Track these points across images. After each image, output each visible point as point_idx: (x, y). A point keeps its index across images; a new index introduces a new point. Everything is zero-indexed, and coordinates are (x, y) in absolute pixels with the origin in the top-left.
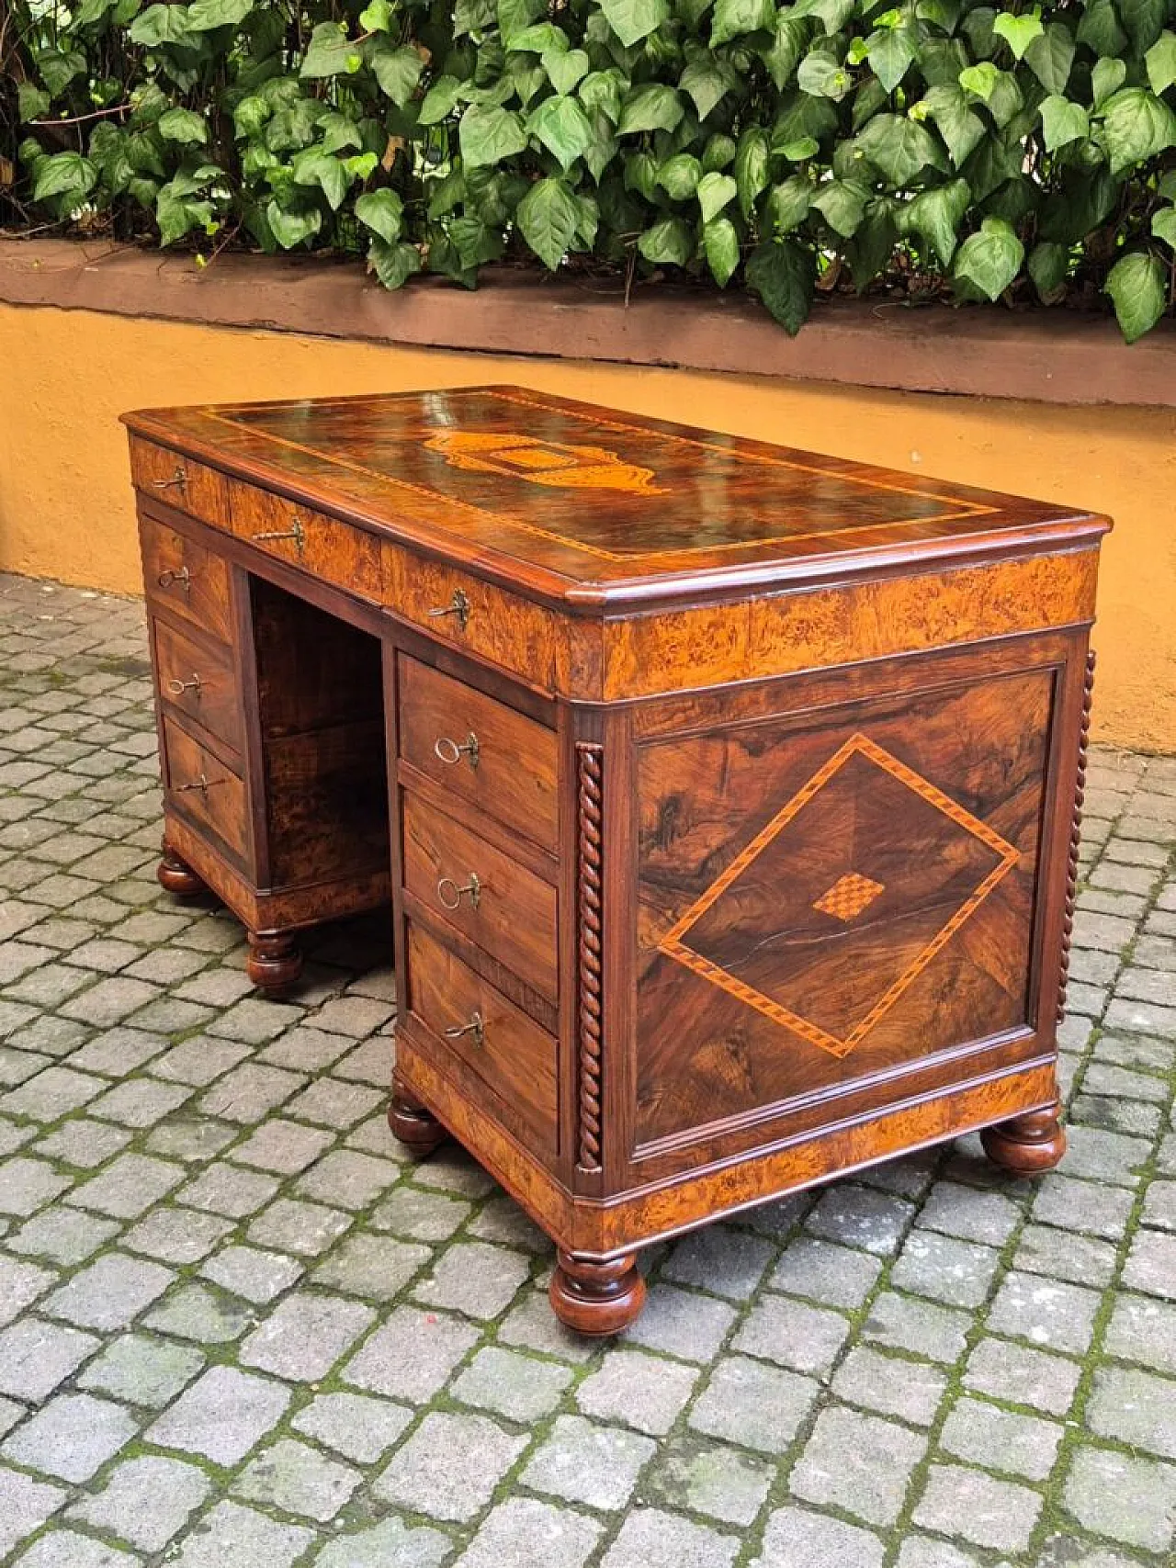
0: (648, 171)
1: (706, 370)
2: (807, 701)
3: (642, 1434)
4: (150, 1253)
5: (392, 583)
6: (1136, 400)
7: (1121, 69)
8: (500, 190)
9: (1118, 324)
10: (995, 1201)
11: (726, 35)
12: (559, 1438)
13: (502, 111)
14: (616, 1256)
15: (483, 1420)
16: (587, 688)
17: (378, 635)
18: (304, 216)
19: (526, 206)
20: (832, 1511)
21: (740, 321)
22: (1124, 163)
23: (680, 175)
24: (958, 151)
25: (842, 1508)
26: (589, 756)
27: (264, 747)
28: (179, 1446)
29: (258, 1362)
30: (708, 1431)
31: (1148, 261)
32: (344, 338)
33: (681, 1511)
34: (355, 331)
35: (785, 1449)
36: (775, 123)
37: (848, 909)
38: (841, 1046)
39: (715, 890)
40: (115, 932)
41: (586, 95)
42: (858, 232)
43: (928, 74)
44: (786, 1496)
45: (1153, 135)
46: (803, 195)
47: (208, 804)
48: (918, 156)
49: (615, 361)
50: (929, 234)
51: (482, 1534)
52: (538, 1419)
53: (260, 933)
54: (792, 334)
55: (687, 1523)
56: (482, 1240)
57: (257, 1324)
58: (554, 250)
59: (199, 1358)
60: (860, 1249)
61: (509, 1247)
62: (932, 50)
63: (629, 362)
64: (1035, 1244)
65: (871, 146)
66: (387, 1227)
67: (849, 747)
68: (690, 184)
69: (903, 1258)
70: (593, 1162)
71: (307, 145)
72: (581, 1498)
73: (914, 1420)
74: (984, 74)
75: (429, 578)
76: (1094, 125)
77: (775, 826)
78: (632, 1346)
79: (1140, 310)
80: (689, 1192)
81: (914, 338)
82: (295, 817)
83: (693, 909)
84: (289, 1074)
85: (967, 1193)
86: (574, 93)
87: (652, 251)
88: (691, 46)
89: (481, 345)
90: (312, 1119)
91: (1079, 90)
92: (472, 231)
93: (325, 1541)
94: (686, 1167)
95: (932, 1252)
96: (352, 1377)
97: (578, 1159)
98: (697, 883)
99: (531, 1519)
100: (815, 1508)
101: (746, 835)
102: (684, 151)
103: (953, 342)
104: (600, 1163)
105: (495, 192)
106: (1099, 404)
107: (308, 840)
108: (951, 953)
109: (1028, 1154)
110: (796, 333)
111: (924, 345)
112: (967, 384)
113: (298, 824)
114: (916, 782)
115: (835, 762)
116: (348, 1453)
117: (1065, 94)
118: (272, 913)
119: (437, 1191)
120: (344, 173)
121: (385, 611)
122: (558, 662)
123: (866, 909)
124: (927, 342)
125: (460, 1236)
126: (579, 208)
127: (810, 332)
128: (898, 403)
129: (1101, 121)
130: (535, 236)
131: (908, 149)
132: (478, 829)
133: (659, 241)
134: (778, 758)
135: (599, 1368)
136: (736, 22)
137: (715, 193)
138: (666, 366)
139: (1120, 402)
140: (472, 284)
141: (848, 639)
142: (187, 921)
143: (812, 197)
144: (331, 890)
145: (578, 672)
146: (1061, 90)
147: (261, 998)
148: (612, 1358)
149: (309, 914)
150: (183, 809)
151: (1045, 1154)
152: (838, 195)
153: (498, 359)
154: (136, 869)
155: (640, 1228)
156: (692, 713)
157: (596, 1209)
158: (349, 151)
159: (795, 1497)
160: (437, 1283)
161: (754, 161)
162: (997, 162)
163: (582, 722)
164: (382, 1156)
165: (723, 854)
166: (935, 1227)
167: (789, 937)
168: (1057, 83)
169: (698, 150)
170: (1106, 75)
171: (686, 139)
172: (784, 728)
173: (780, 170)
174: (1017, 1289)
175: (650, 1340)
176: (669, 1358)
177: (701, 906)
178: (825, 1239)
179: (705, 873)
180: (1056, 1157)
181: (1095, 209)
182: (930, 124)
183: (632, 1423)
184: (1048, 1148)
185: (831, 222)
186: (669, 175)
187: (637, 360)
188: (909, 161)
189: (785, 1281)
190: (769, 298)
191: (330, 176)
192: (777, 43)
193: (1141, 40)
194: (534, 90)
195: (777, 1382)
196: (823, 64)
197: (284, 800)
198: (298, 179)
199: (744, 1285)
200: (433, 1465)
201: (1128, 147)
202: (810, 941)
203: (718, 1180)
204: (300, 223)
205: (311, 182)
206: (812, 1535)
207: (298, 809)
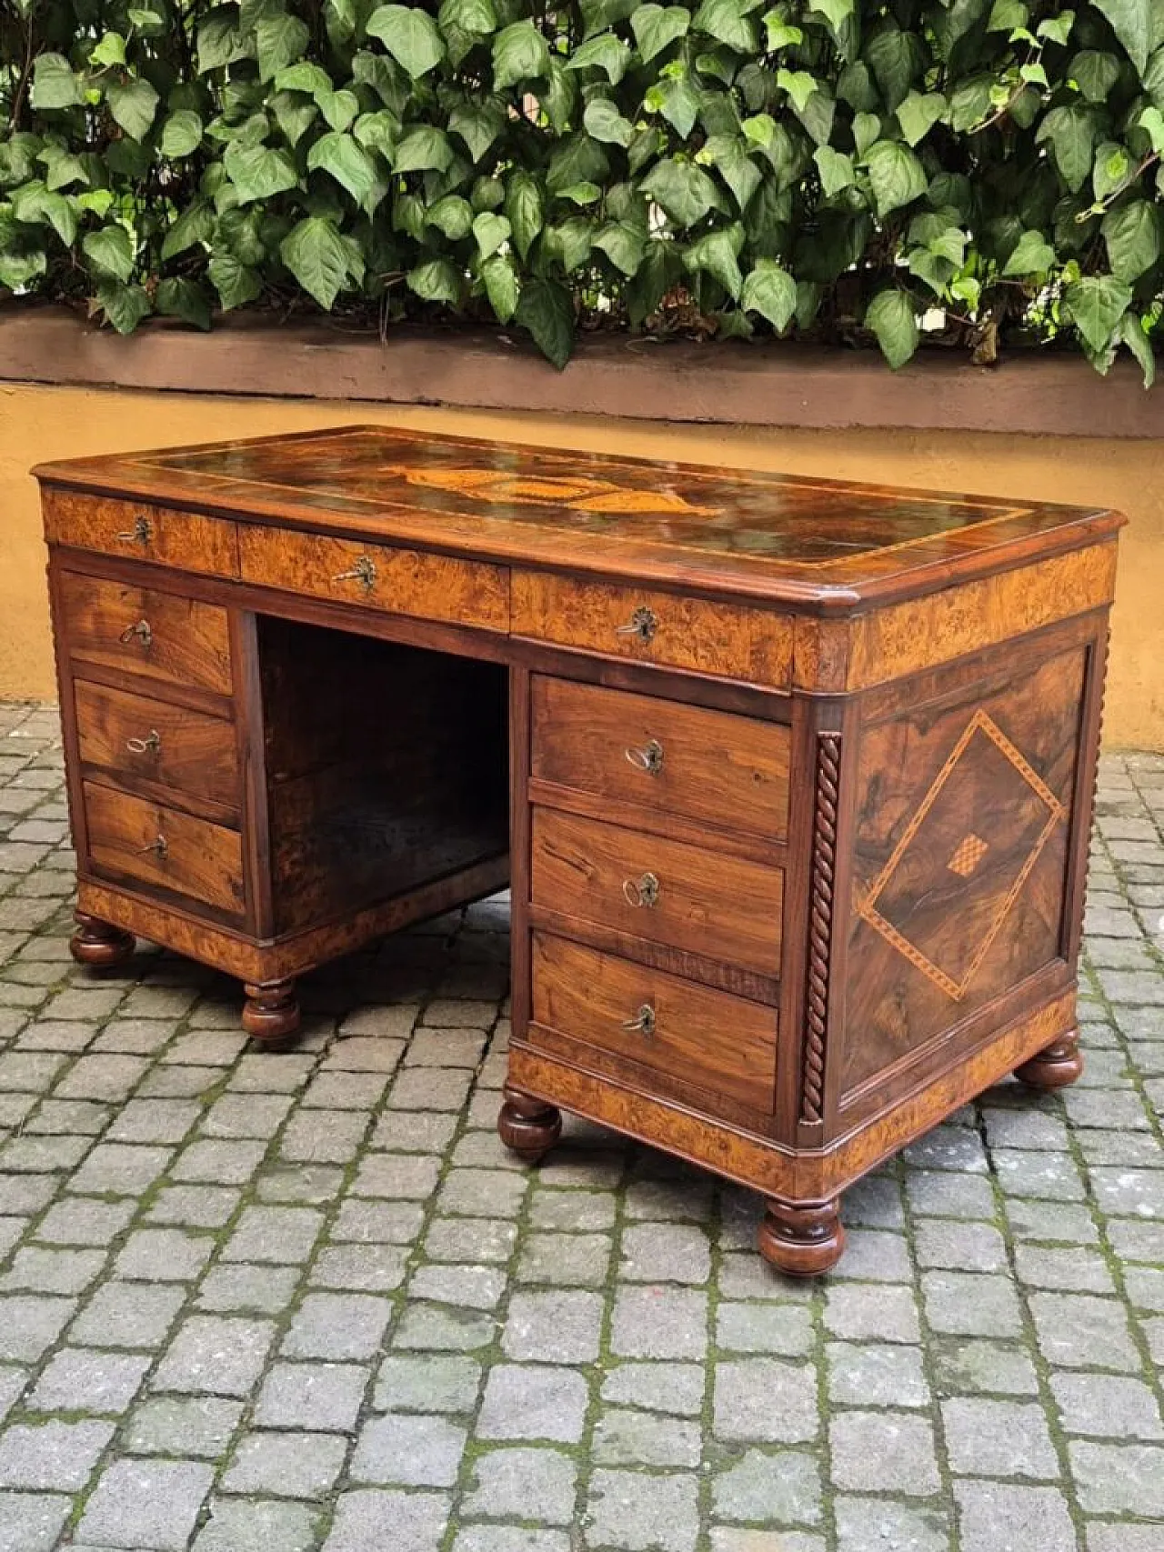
0: (415, 213)
1: (470, 406)
2: (959, 684)
3: (901, 1344)
4: (349, 1286)
5: (529, 609)
6: (884, 422)
7: (876, 122)
8: (258, 231)
9: (881, 352)
10: (1035, 1116)
11: (509, 79)
12: (838, 1361)
13: (262, 149)
14: (828, 1201)
15: (766, 1361)
16: (833, 680)
17: (506, 661)
18: (24, 257)
19: (293, 244)
20: (1091, 1369)
21: (504, 358)
22: (890, 208)
23: (452, 217)
24: (742, 196)
25: (1098, 1366)
26: (831, 742)
27: (269, 794)
28: (519, 1436)
29: (530, 1356)
30: (952, 1331)
31: (902, 297)
32: (59, 384)
33: (974, 1394)
34: (72, 376)
35: (1021, 1331)
36: (547, 166)
37: (967, 868)
38: (959, 990)
39: (895, 858)
40: (48, 1013)
41: (363, 134)
42: (639, 270)
43: (708, 125)
44: (1048, 1366)
45: (910, 183)
46: (584, 236)
47: (164, 864)
48: (704, 199)
49: (372, 400)
50: (719, 272)
51: (835, 1446)
52: (812, 1350)
53: (263, 985)
54: (559, 369)
55: (990, 1402)
56: (646, 1221)
57: (501, 1325)
58: (327, 289)
59: (473, 1364)
60: (961, 1171)
61: (673, 1222)
62: (708, 102)
63: (389, 401)
64: (1091, 1143)
65: (661, 190)
66: (552, 1226)
67: (975, 722)
68: (463, 224)
69: (1000, 1172)
70: (816, 1115)
71: (25, 181)
72: (892, 1402)
73: (1100, 1291)
74: (763, 126)
75: (594, 601)
76: (858, 173)
77: (930, 797)
78: (841, 1280)
79: (901, 340)
80: (873, 1134)
81: (677, 371)
82: (293, 863)
83: (881, 876)
84: (348, 1114)
85: (1012, 1114)
86: (349, 131)
87: (425, 289)
88: (444, 90)
89: (225, 388)
90: (405, 1148)
91: (842, 141)
92: (230, 271)
93: (708, 1482)
94: (872, 1111)
95: (1020, 1164)
96: (622, 1350)
97: (802, 1113)
98: (884, 852)
99: (865, 1426)
100: (1076, 1370)
101: (915, 807)
102: (452, 192)
103: (717, 373)
104: (821, 1116)
105: (251, 232)
106: (850, 427)
107: (304, 887)
108: (1022, 900)
109: (1058, 1071)
110: (563, 368)
111: (687, 378)
112: (727, 412)
113: (297, 870)
114: (1009, 751)
115: (967, 735)
116: (673, 1409)
117: (830, 143)
118: (276, 963)
119: (573, 1188)
120: (71, 210)
121: (513, 636)
122: (798, 662)
123: (977, 864)
124: (692, 374)
125: (622, 1222)
126: (345, 247)
127: (576, 368)
128: (663, 432)
129: (865, 170)
130: (306, 274)
131: (695, 193)
132: (663, 831)
133: (431, 279)
134: (935, 735)
135: (827, 1303)
136: (520, 68)
137: (491, 234)
138: (427, 404)
139: (868, 424)
140: (206, 326)
141: (984, 626)
142: (121, 994)
143: (594, 237)
144: (324, 933)
145: (825, 667)
146: (826, 139)
147: (260, 1051)
148: (830, 1291)
149: (306, 960)
150: (116, 876)
151: (1071, 1070)
152: (618, 236)
153: (241, 402)
154: (18, 951)
155: (843, 1172)
156: (893, 699)
157: (816, 1158)
158: (73, 188)
159: (1055, 1366)
160: (636, 1263)
161: (528, 203)
162: (768, 205)
163: (825, 713)
164: (497, 1169)
165: (900, 824)
166: (1007, 1144)
167: (934, 896)
168: (822, 134)
169: (466, 191)
170: (865, 128)
171: (455, 180)
172: (941, 708)
173: (555, 211)
174: (1104, 1180)
175: (852, 1272)
176: (879, 1283)
177: (886, 874)
178: (930, 1169)
179: (890, 843)
180: (1080, 1070)
181: (853, 248)
182: (713, 172)
183: (888, 1338)
184: (1072, 1065)
185: (615, 261)
186: (443, 216)
187: (397, 399)
188: (695, 203)
189: (924, 1206)
190: (538, 335)
191: (58, 212)
192: (552, 91)
193: (893, 98)
194: (302, 129)
195: (975, 1284)
196: (607, 112)
197: (285, 846)
198: (20, 216)
199: (894, 1216)
200: (752, 1403)
201: (892, 194)
202: (946, 898)
203: (889, 1120)
204: (22, 264)
205: (36, 218)
206: (1091, 1388)
207: (296, 855)
